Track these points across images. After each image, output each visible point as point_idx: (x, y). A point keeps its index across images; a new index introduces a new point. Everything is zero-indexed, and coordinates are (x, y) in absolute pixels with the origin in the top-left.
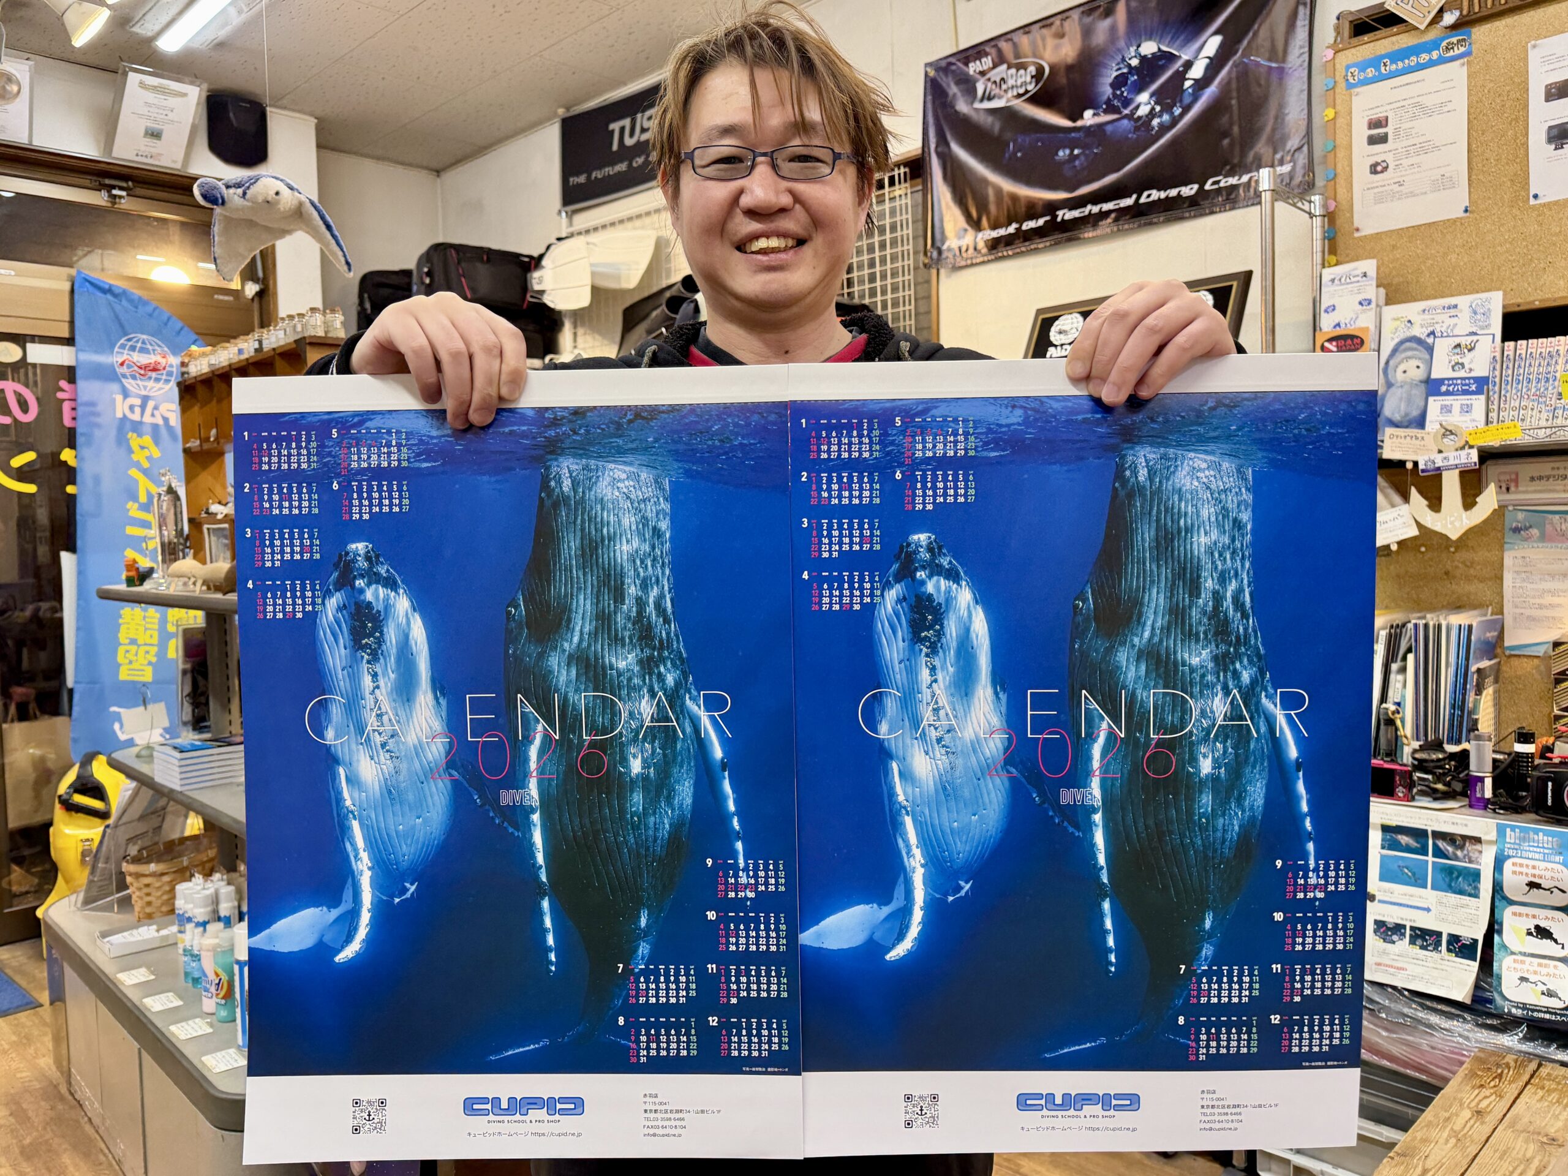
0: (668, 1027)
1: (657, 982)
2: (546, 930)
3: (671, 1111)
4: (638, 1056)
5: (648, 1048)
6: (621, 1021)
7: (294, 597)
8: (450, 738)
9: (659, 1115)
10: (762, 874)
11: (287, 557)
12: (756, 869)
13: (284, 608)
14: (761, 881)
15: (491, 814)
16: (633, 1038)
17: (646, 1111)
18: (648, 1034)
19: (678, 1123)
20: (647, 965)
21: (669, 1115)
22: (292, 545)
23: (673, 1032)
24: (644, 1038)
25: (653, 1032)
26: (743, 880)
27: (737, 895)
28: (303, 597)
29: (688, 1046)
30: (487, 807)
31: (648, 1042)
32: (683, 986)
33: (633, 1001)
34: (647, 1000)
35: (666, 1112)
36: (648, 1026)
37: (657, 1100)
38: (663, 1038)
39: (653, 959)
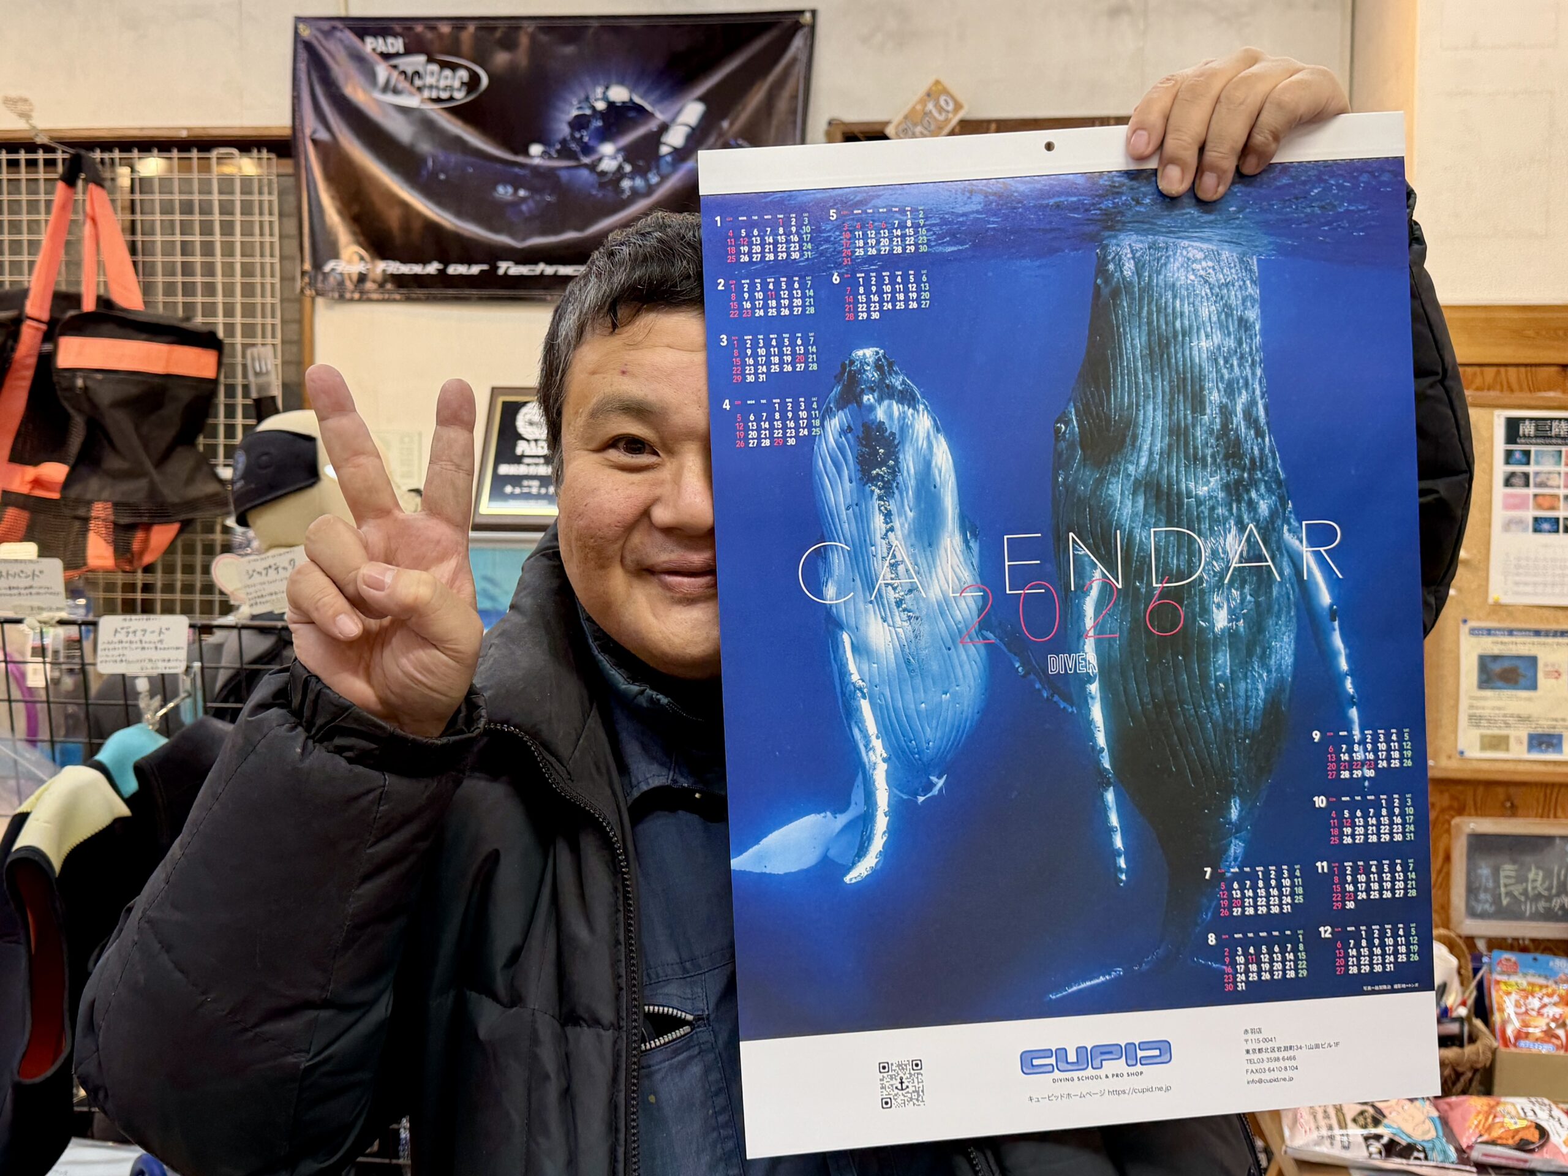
0: (1270, 942)
1: (1254, 888)
2: (1111, 830)
3: (1279, 1049)
4: (1235, 982)
5: (1247, 972)
6: (1212, 939)
7: (784, 418)
8: (984, 591)
9: (1264, 1056)
10: (1382, 746)
11: (775, 369)
12: (1375, 741)
13: (772, 434)
14: (1382, 755)
15: (1038, 686)
16: (1227, 960)
17: (1248, 1052)
18: (1246, 954)
19: (1288, 1063)
20: (1241, 868)
21: (1276, 1054)
22: (781, 354)
23: (1276, 949)
24: (1241, 959)
25: (1252, 950)
26: (1359, 756)
27: (1351, 774)
28: (796, 418)
29: (1296, 965)
30: (1032, 676)
31: (1246, 964)
32: (1286, 891)
33: (1224, 913)
34: (1244, 911)
35: (1273, 1050)
36: (1245, 944)
37: (1260, 1037)
38: (1265, 958)
39: (1250, 859)
